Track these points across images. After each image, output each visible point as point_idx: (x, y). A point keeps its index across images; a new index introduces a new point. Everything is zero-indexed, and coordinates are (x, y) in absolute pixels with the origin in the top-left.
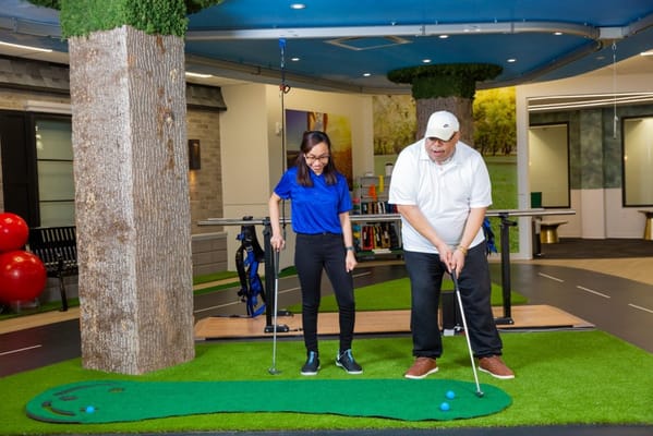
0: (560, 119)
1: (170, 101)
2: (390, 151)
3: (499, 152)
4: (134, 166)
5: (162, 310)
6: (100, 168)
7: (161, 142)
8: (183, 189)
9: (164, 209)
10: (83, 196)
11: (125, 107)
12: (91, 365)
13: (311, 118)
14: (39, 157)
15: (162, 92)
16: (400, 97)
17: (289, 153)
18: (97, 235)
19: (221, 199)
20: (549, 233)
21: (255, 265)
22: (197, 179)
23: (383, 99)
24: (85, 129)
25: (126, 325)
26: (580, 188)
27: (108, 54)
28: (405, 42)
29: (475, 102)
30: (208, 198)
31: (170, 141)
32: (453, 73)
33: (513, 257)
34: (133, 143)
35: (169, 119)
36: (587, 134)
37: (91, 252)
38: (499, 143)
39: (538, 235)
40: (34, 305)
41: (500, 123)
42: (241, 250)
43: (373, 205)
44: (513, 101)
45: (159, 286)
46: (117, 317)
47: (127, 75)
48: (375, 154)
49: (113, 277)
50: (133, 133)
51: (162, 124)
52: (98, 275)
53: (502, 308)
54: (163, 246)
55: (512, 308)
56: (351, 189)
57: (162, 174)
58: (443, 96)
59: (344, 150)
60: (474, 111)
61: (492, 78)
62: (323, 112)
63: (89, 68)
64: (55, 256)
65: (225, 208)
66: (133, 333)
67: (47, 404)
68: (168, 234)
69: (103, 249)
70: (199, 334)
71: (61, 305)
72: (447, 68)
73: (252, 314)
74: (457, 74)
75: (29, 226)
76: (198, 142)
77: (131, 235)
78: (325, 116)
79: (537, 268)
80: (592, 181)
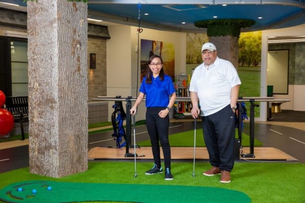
0: (285, 48)
1: (79, 36)
2: (195, 62)
3: (252, 65)
4: (59, 70)
5: (71, 145)
6: (42, 70)
7: (74, 58)
8: (84, 82)
9: (74, 92)
10: (32, 84)
11: (55, 39)
12: (34, 171)
13: (154, 43)
14: (12, 60)
15: (75, 31)
16: (201, 34)
17: (142, 62)
18: (39, 105)
19: (106, 84)
20: (276, 107)
21: (121, 121)
22: (94, 74)
23: (192, 35)
24: (34, 49)
25: (53, 152)
26: (294, 84)
27: (47, 11)
28: (204, 7)
29: (240, 39)
30: (99, 84)
31: (79, 57)
32: (229, 24)
33: (256, 119)
34: (59, 58)
35: (78, 46)
36: (299, 56)
37: (36, 113)
38: (252, 60)
39: (270, 109)
40: (7, 137)
41: (253, 50)
42: (114, 113)
43: (184, 90)
44: (260, 38)
45: (70, 132)
46: (48, 147)
47: (57, 22)
48: (187, 64)
49: (46, 127)
50: (59, 53)
51: (74, 48)
52: (39, 125)
53: (249, 148)
54: (73, 112)
55: (255, 148)
56: (173, 81)
57: (74, 74)
58: (224, 35)
59: (171, 61)
60: (239, 43)
61: (250, 26)
62: (160, 41)
63: (37, 17)
64: (19, 112)
65: (108, 89)
66: (56, 156)
67: (9, 193)
68: (76, 105)
69: (42, 112)
70: (91, 156)
71: (21, 137)
72: (226, 21)
73: (119, 146)
74: (231, 24)
75: (6, 96)
76: (95, 54)
77: (57, 105)
78: (161, 43)
79: (269, 126)
80: (300, 80)
